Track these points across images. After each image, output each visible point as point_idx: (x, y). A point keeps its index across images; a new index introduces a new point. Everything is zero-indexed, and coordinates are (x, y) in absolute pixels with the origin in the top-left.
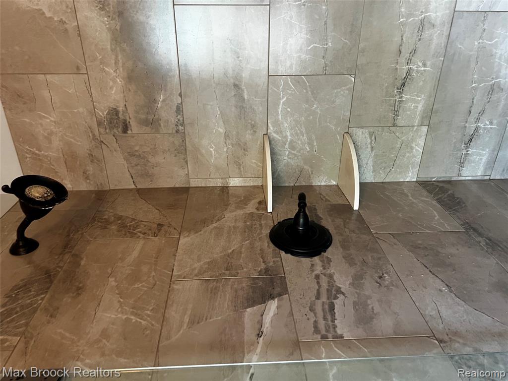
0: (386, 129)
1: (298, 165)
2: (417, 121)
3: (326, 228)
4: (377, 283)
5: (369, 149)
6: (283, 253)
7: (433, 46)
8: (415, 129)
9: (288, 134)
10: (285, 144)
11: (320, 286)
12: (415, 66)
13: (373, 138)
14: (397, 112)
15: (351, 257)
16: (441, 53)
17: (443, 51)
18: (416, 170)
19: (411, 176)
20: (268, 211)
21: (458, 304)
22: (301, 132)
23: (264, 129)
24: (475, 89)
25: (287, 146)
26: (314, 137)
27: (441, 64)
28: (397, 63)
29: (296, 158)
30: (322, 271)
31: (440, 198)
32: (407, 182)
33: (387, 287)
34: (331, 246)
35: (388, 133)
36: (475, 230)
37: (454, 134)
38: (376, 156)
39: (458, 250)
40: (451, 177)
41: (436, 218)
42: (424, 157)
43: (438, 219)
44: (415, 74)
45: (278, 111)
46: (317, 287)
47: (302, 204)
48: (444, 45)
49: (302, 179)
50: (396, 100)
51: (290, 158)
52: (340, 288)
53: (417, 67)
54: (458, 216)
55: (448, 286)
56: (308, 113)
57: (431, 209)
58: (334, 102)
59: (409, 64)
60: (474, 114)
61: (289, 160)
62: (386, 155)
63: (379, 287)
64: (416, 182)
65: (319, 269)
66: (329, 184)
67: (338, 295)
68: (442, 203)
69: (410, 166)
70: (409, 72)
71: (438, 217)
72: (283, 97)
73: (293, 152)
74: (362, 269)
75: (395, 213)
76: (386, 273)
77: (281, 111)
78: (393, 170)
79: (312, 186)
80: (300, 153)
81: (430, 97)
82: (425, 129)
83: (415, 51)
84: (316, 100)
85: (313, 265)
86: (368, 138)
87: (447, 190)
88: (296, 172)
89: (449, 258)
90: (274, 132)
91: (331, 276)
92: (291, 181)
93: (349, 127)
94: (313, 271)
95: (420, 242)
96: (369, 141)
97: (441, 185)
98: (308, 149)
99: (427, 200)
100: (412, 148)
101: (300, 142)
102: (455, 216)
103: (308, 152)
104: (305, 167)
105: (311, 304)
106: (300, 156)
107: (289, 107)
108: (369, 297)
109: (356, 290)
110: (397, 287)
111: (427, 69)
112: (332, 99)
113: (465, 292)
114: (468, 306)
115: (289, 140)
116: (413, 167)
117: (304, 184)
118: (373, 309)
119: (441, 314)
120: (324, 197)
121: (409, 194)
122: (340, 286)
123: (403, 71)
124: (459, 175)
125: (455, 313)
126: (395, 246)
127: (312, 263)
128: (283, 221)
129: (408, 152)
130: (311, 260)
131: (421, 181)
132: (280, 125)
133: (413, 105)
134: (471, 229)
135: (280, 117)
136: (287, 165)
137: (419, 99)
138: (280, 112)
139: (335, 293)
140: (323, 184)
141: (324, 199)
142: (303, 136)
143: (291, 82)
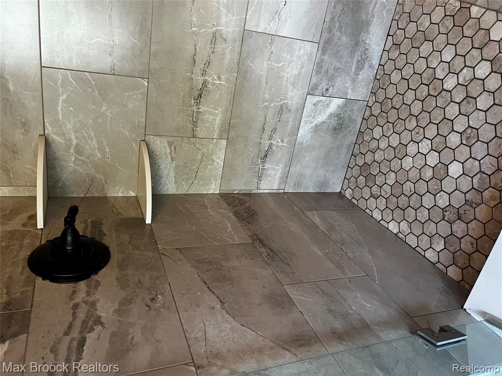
0: (185, 139)
1: (87, 173)
2: (216, 134)
3: (107, 245)
4: (147, 306)
5: (169, 159)
6: (39, 280)
7: (226, 61)
8: (214, 142)
9: (73, 137)
10: (70, 149)
11: (76, 317)
12: (210, 78)
13: (173, 148)
14: (195, 122)
15: (126, 278)
16: (234, 69)
17: (235, 67)
18: (218, 182)
19: (214, 188)
20: (38, 228)
21: (227, 321)
22: (89, 136)
23: (40, 128)
24: (267, 108)
25: (72, 151)
26: (105, 143)
27: (235, 79)
28: (192, 73)
29: (85, 165)
30: (84, 298)
31: (237, 210)
32: (211, 194)
33: (157, 310)
34: (105, 268)
35: (187, 143)
36: (261, 241)
37: (250, 149)
38: (177, 167)
39: (240, 262)
40: (251, 190)
41: (228, 230)
42: (225, 170)
43: (230, 231)
44: (210, 87)
45: (58, 109)
46: (71, 319)
47: (68, 219)
48: (237, 62)
49: (95, 189)
50: (194, 111)
51: (78, 165)
52: (100, 317)
53: (212, 80)
54: (249, 228)
55: (221, 302)
56: (96, 115)
57: (226, 221)
58: (126, 106)
59: (204, 75)
60: (268, 132)
61: (77, 167)
62: (187, 167)
63: (148, 311)
64: (219, 194)
65: (81, 296)
66: (127, 195)
67: (95, 327)
68: (238, 215)
69: (212, 178)
70: (205, 83)
71: (230, 229)
72: (63, 94)
73: (80, 158)
74: (135, 292)
75: (189, 226)
76: (160, 294)
77: (62, 110)
78: (196, 181)
79: (107, 197)
80: (89, 159)
81: (226, 111)
82: (224, 142)
83: (209, 63)
84: (104, 101)
85: (74, 292)
86: (168, 147)
87: (245, 202)
88: (85, 181)
89: (230, 271)
90: (54, 133)
91: (93, 304)
92: (80, 192)
93: (145, 135)
94: (72, 299)
95: (206, 256)
96: (169, 151)
97: (241, 197)
98: (99, 155)
99: (225, 212)
100: (213, 161)
101: (88, 147)
102: (246, 227)
103: (99, 158)
104: (97, 176)
105: (54, 342)
106: (90, 162)
107: (71, 106)
108: (131, 325)
109: (119, 318)
110: (168, 309)
111: (222, 83)
112: (124, 103)
113: (237, 307)
114: (236, 323)
115: (74, 143)
116: (215, 180)
117: (97, 195)
118: (133, 339)
119: (206, 335)
120: (117, 210)
121: (209, 206)
122: (102, 314)
123: (199, 81)
124: (258, 188)
125: (221, 331)
126: (179, 262)
127: (74, 289)
128: (54, 239)
129: (210, 164)
130: (74, 286)
131: (224, 194)
132: (61, 127)
133: (211, 117)
134: (258, 240)
135: (60, 116)
136: (75, 172)
137: (217, 112)
138: (59, 111)
139: (92, 324)
140: (120, 195)
141: (116, 212)
142: (92, 140)
143: (71, 77)
